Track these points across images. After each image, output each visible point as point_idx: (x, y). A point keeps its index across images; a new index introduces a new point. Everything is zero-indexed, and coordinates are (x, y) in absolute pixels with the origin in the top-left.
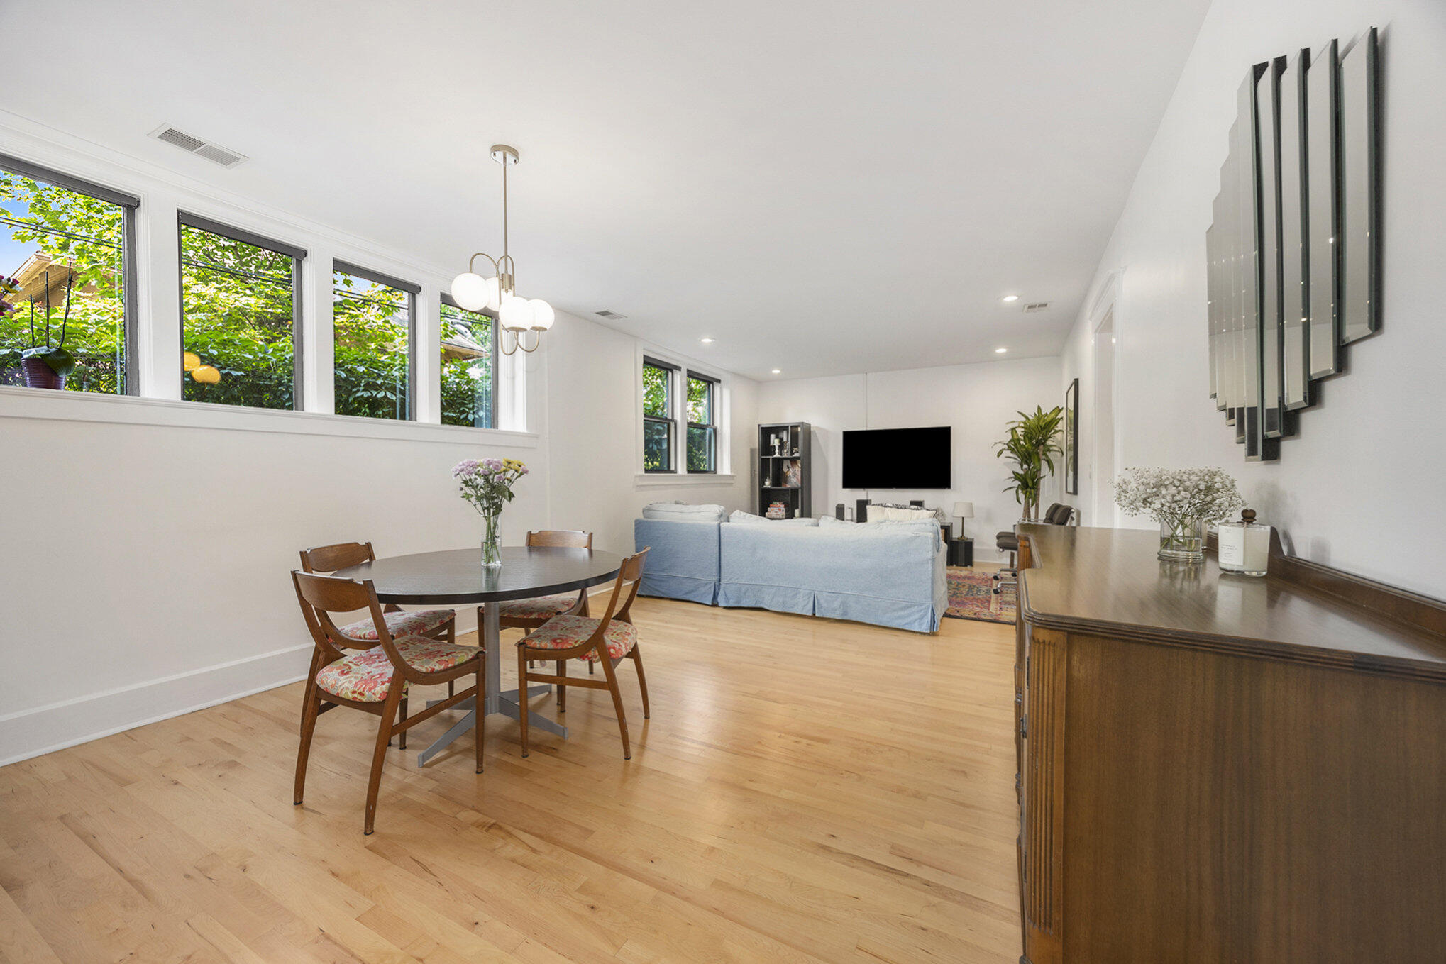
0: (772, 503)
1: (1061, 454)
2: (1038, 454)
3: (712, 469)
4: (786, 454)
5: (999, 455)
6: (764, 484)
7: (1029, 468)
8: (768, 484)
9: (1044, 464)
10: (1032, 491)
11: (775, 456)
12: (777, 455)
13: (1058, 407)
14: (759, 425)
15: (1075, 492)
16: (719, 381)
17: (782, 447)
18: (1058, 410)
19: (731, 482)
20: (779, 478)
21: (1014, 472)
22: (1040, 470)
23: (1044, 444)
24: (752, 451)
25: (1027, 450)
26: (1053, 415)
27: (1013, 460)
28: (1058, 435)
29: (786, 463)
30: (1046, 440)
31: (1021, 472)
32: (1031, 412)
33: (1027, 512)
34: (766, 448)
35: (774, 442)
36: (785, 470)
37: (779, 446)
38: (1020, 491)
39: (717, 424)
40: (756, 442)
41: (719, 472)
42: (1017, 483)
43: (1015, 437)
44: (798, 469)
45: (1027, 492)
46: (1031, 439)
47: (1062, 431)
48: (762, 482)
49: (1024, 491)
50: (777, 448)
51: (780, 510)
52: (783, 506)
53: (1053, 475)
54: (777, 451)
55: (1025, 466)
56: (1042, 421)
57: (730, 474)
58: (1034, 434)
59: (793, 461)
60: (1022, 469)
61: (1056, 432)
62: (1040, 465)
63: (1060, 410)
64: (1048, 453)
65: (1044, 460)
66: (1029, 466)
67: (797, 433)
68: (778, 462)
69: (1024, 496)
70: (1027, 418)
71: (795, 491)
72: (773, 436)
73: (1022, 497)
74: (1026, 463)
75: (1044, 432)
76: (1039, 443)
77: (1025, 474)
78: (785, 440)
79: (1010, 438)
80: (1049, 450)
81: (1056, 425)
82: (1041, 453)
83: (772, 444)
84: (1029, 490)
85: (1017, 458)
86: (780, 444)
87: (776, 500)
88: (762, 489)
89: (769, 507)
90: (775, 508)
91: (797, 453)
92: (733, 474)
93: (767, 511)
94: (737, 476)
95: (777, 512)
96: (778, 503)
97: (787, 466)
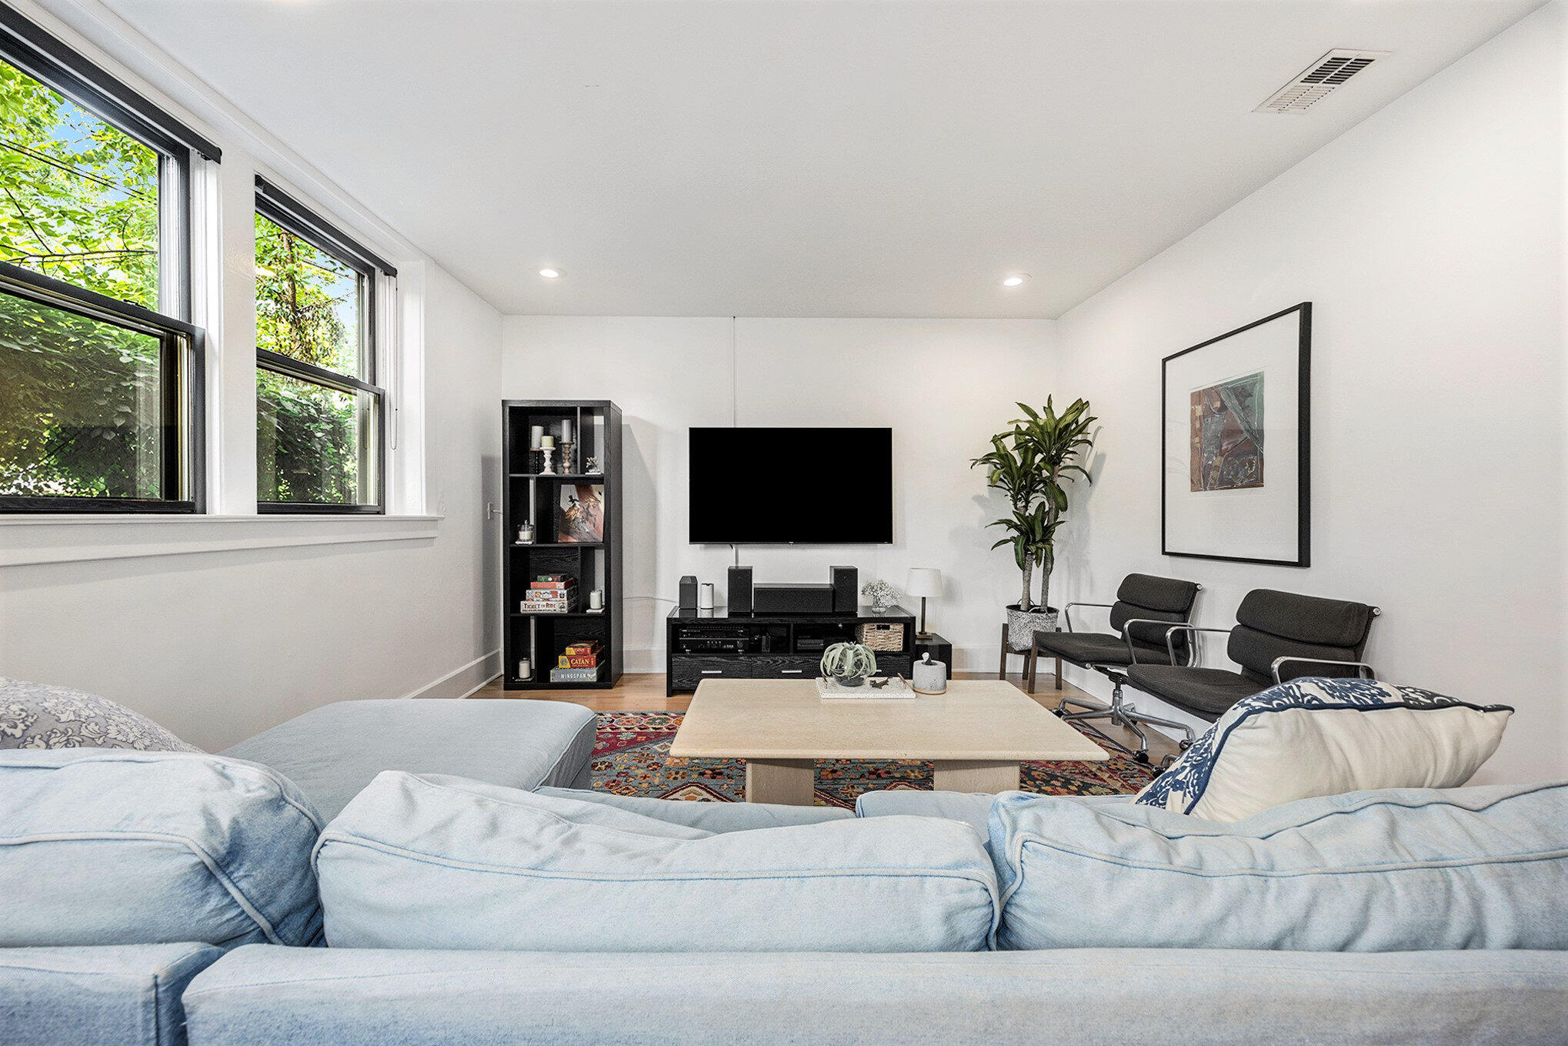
0: (535, 580)
3: (372, 500)
4: (566, 469)
6: (517, 537)
8: (525, 536)
11: (541, 474)
12: (548, 471)
14: (504, 402)
17: (557, 456)
18: (1081, 405)
19: (430, 534)
20: (550, 522)
24: (487, 463)
26: (1074, 414)
29: (567, 491)
34: (519, 453)
35: (540, 441)
36: (565, 505)
37: (553, 453)
38: (1019, 546)
39: (385, 383)
40: (497, 445)
41: (392, 509)
44: (598, 504)
47: (1088, 442)
48: (512, 533)
50: (547, 456)
51: (555, 594)
52: (562, 585)
54: (547, 464)
56: (1059, 422)
57: (425, 514)
58: (1047, 445)
59: (584, 485)
67: (592, 428)
68: (549, 488)
71: (587, 551)
72: (537, 430)
78: (566, 439)
83: (535, 446)
86: (554, 449)
87: (547, 573)
88: (511, 548)
89: (529, 589)
90: (542, 591)
91: (591, 467)
92: (434, 515)
93: (524, 599)
94: (443, 519)
95: (548, 600)
96: (550, 579)
97: (571, 497)
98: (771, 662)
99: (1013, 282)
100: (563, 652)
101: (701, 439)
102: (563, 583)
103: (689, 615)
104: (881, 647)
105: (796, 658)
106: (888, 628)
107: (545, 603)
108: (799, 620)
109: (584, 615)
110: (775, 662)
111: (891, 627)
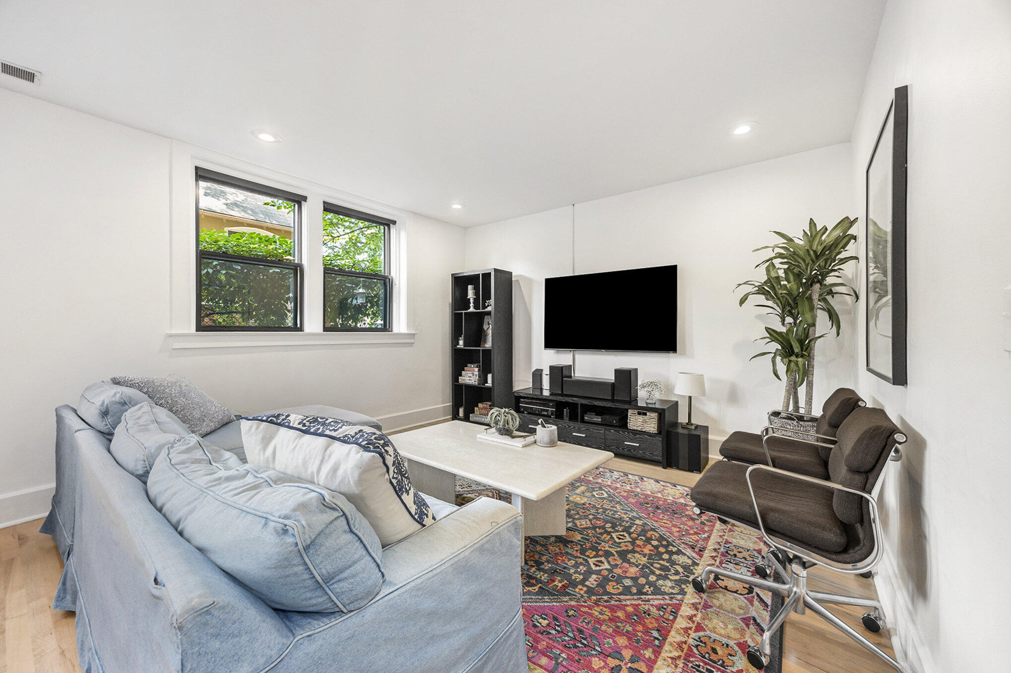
0: (466, 366)
1: (854, 298)
2: (810, 299)
5: (742, 301)
6: (458, 344)
7: (795, 324)
8: (461, 343)
9: (822, 318)
10: (800, 360)
11: (469, 311)
12: (472, 309)
13: (847, 218)
14: (452, 274)
15: (900, 377)
16: (394, 222)
18: (848, 223)
19: (412, 341)
21: (767, 329)
22: (814, 325)
23: (820, 282)
24: (449, 304)
25: (790, 293)
26: (838, 232)
27: (770, 310)
28: (848, 268)
30: (824, 276)
31: (784, 330)
32: (797, 233)
33: (793, 390)
34: (459, 301)
35: (470, 293)
37: (475, 299)
38: (778, 359)
39: (394, 274)
41: (395, 329)
42: (777, 346)
43: (773, 275)
45: (790, 361)
46: (799, 276)
47: (856, 258)
48: (455, 341)
49: (786, 360)
50: (472, 301)
51: (474, 374)
53: (838, 334)
54: (472, 305)
55: (789, 320)
56: (816, 243)
57: (407, 332)
58: (803, 265)
60: (783, 324)
61: (844, 261)
62: (814, 318)
63: (852, 223)
64: (829, 298)
65: (823, 309)
66: (795, 319)
69: (785, 368)
70: (790, 240)
72: (468, 287)
73: (782, 368)
74: (791, 314)
75: (821, 262)
76: (812, 281)
77: (787, 333)
79: (765, 278)
80: (831, 293)
81: (844, 247)
82: (815, 297)
83: (466, 296)
84: (793, 358)
85: (775, 306)
86: (475, 297)
87: (471, 363)
88: (455, 349)
89: (464, 370)
90: (468, 372)
91: (488, 306)
92: (413, 332)
93: (461, 376)
94: (416, 334)
95: (470, 377)
96: (472, 366)
97: (488, 322)
98: (567, 427)
99: (742, 130)
100: (477, 406)
101: (551, 284)
102: (477, 369)
103: (538, 393)
104: (640, 427)
105: (582, 426)
106: (645, 414)
107: (468, 379)
108: (584, 402)
109: (483, 386)
110: (569, 427)
111: (648, 414)
